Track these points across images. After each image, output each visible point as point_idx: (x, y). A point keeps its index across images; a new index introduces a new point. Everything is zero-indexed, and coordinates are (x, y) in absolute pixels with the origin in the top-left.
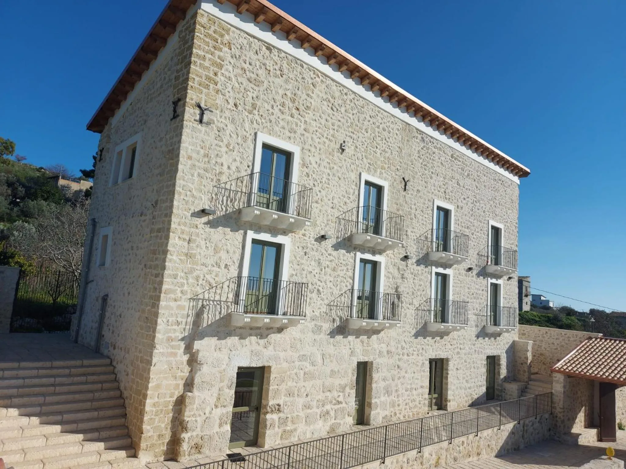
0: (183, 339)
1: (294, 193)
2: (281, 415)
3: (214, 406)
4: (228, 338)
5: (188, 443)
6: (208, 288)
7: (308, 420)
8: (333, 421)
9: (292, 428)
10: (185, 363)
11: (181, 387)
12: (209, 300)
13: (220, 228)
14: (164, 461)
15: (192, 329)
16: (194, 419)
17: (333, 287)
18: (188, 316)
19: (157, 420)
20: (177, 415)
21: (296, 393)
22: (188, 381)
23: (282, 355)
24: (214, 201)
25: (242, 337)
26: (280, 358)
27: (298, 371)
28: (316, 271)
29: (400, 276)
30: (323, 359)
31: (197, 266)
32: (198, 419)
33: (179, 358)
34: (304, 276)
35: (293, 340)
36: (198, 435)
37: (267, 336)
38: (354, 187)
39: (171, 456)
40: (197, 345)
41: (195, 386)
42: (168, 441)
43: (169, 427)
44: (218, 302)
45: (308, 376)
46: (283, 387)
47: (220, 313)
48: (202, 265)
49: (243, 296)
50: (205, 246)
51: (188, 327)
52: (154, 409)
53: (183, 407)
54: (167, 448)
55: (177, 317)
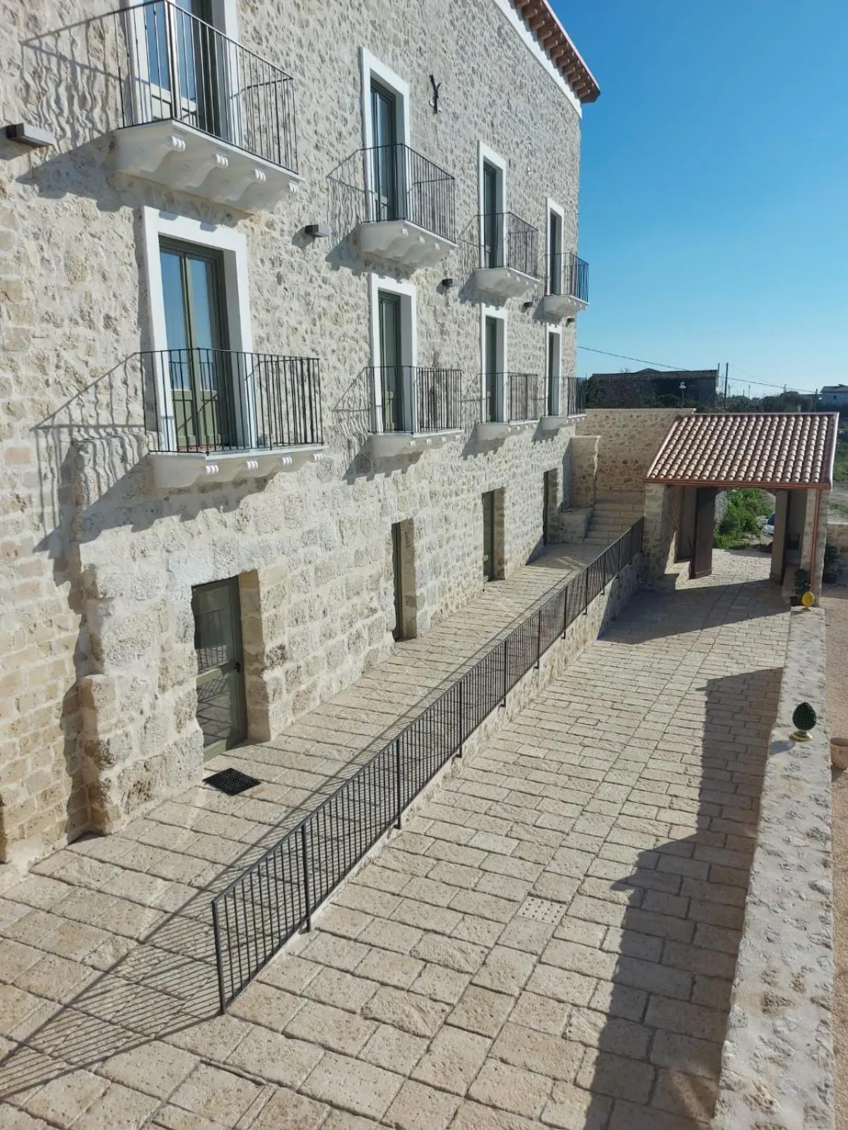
0: (44, 545)
1: (235, 92)
2: (289, 665)
3: (157, 691)
4: (157, 521)
5: (120, 787)
6: (75, 392)
7: (332, 660)
8: (369, 648)
9: (310, 683)
10: (65, 605)
11: (70, 668)
12: (87, 428)
13: (69, 196)
14: (71, 843)
15: (61, 512)
16: (120, 732)
17: (338, 365)
18: (42, 477)
19: (29, 763)
20: (74, 735)
21: (307, 613)
22: (83, 649)
23: (273, 539)
24: (33, 96)
25: (187, 515)
26: (270, 548)
27: (305, 568)
28: (304, 326)
29: (438, 330)
30: (341, 532)
31: (30, 322)
32: (131, 728)
33: (46, 597)
34: (284, 340)
35: (287, 502)
36: (137, 763)
37: (238, 502)
38: (350, 89)
39: (83, 827)
40: (89, 553)
41: (105, 656)
42: (67, 798)
43: (63, 768)
44: (109, 430)
45: (323, 573)
46: (285, 608)
47: (124, 459)
48: (43, 319)
49: (166, 407)
50: (39, 258)
51: (48, 510)
52: (16, 740)
53: (87, 712)
54: (70, 814)
55: (14, 487)
